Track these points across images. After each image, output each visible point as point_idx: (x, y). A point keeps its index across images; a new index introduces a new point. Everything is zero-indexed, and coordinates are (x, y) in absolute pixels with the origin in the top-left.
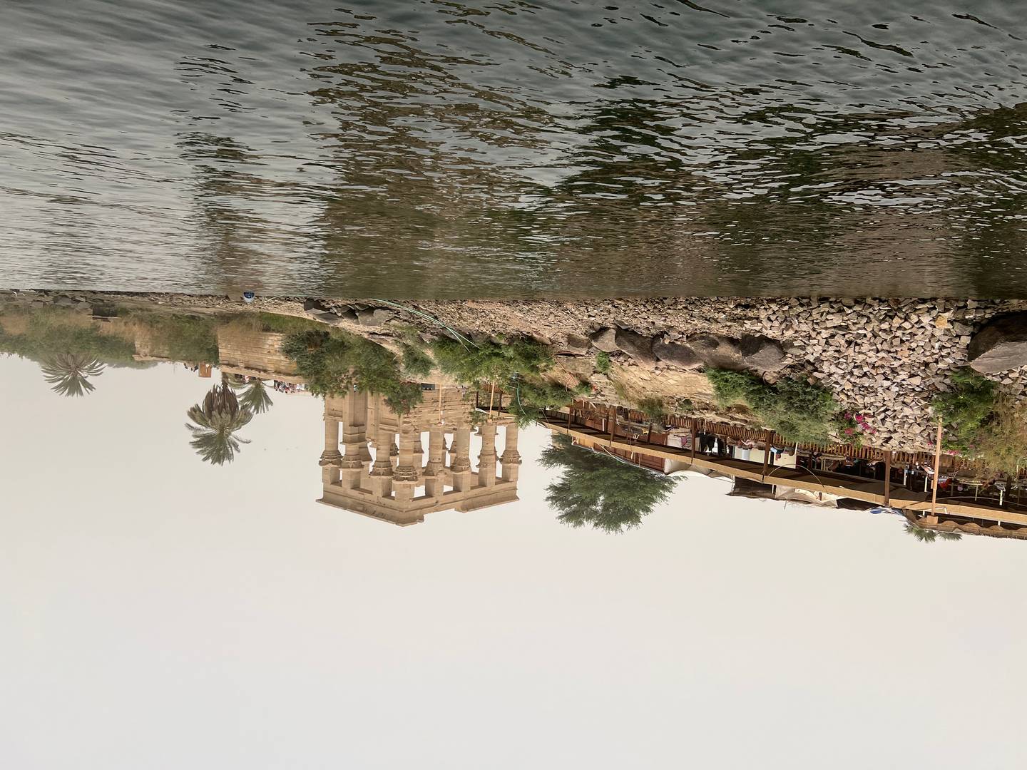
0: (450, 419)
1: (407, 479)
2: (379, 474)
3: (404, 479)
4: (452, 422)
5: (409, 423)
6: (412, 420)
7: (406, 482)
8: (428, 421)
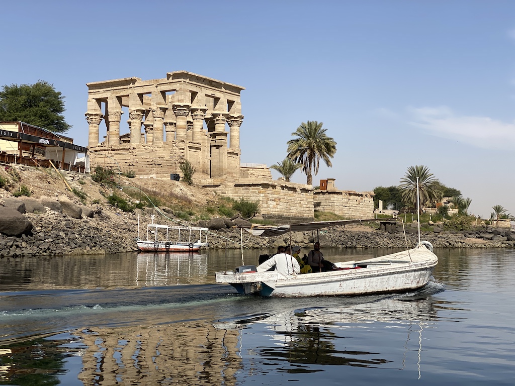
0: (147, 151)
1: (181, 107)
2: (201, 110)
3: (183, 107)
4: (145, 149)
5: (180, 149)
6: (178, 151)
7: (182, 104)
8: (165, 149)
